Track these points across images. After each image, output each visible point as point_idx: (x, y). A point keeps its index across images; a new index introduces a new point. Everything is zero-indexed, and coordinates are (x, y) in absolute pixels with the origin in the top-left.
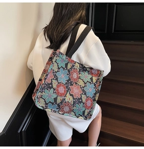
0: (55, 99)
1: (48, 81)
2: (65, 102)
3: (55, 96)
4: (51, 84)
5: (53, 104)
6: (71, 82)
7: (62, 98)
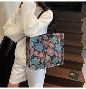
0: (40, 62)
1: (32, 54)
2: (46, 61)
3: (39, 60)
4: (34, 54)
5: (40, 65)
6: (46, 47)
7: (44, 60)
